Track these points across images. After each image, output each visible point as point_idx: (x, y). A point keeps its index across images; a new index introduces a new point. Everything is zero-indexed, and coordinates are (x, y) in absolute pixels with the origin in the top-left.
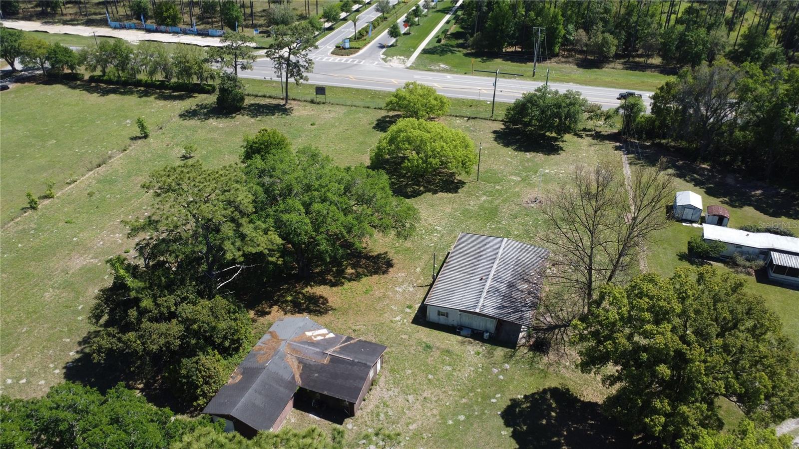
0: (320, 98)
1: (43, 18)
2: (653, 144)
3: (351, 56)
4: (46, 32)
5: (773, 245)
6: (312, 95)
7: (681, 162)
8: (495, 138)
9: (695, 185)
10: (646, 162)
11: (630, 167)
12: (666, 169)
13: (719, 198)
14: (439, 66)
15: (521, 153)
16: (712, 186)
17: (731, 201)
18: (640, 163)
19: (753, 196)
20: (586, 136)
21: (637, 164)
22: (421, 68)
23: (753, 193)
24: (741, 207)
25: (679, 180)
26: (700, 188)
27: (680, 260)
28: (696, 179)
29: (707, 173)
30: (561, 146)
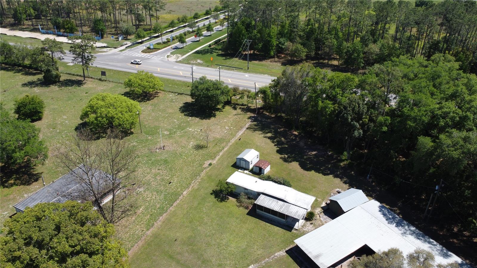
0: (103, 78)
3: (151, 53)
4: (6, 34)
7: (282, 129)
8: (181, 107)
9: (275, 145)
10: (259, 128)
11: (245, 130)
12: (267, 133)
13: (282, 155)
14: (196, 61)
15: (187, 117)
16: (287, 146)
17: (288, 157)
18: (254, 128)
19: (307, 155)
20: (239, 109)
21: (252, 129)
22: (184, 62)
23: (309, 153)
24: (291, 162)
25: (269, 141)
26: (277, 147)
27: (211, 194)
28: (281, 141)
29: (292, 138)
30: (216, 114)
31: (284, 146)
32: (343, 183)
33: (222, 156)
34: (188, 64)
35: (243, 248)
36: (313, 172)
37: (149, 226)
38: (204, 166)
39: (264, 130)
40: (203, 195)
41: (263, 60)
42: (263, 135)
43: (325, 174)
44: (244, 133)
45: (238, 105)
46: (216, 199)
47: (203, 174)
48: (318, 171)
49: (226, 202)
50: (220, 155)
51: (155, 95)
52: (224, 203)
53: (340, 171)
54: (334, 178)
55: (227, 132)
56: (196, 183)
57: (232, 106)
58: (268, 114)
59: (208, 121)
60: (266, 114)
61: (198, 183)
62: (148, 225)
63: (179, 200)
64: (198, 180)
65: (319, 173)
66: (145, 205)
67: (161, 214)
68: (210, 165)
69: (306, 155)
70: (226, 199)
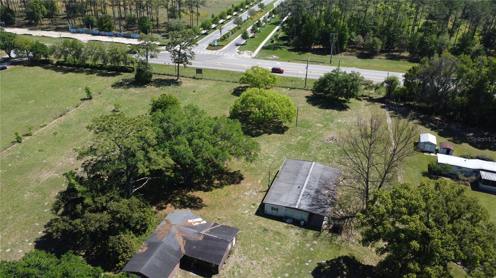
0: (199, 76)
1: (30, 26)
2: (405, 105)
3: (218, 50)
4: (31, 35)
5: (481, 167)
6: (194, 73)
7: (423, 116)
8: (307, 101)
10: (401, 116)
11: (391, 118)
14: (273, 57)
15: (323, 110)
18: (397, 116)
20: (363, 100)
22: (261, 58)
23: (468, 135)
27: (423, 176)
28: (432, 126)
29: (440, 122)
31: (440, 130)
40: (417, 177)
42: (411, 122)
44: (393, 121)
57: (354, 97)
58: (395, 103)
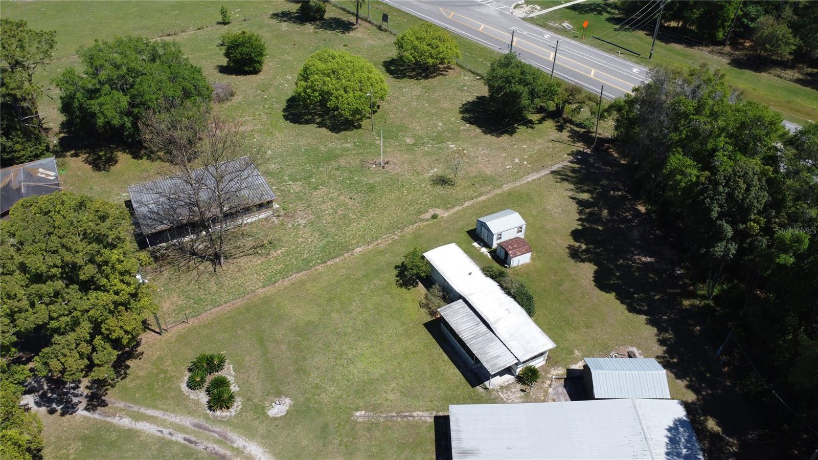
7: (620, 193)
8: (469, 102)
9: (579, 220)
10: (576, 177)
11: (547, 174)
12: (583, 191)
13: (577, 242)
14: (561, 24)
15: (463, 122)
16: (600, 228)
17: (587, 251)
18: (566, 175)
19: (628, 259)
20: (568, 131)
21: (561, 175)
22: (538, 22)
23: (636, 257)
24: (583, 261)
25: (574, 207)
26: (580, 225)
27: (396, 267)
28: (599, 215)
29: (627, 216)
30: (518, 130)
31: (597, 227)
32: (659, 340)
33: (467, 208)
34: (541, 26)
35: (372, 377)
36: (612, 296)
37: (271, 281)
38: (423, 216)
39: (581, 183)
40: (383, 263)
41: (695, 45)
42: (571, 194)
43: (631, 309)
44: (539, 179)
45: (572, 122)
46: (396, 278)
47: (411, 229)
48: (623, 297)
49: (409, 289)
50: (464, 206)
51: (442, 71)
52: (404, 289)
53: (673, 316)
54: (647, 324)
55: (510, 168)
56: (387, 241)
57: (558, 122)
58: (616, 155)
59: (494, 138)
60: (612, 155)
61: (390, 242)
62: (270, 279)
63: (341, 258)
64: (393, 236)
65: (622, 303)
66: (290, 248)
67: (299, 270)
68: (434, 217)
69: (625, 259)
70: (412, 285)
